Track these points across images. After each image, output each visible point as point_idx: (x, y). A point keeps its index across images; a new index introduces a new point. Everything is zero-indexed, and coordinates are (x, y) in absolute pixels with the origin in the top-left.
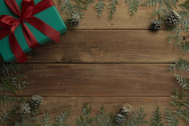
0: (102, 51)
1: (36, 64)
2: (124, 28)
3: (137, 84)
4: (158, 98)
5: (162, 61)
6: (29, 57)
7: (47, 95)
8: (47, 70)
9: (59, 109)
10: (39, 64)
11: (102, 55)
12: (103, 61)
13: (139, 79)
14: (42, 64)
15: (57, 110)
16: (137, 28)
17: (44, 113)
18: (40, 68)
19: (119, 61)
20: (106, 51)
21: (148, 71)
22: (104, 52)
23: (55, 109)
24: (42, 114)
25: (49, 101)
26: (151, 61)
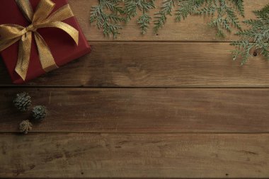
0: (144, 72)
1: (53, 89)
2: (174, 39)
3: (191, 117)
4: (219, 135)
5: (225, 84)
6: (43, 79)
7: (68, 131)
8: (68, 97)
9: (84, 150)
10: (57, 89)
11: (143, 77)
12: (145, 85)
13: (194, 109)
14: (61, 89)
15: (82, 152)
16: (191, 40)
17: (64, 155)
18: (59, 95)
19: (167, 85)
20: (149, 71)
21: (206, 98)
22: (147, 73)
23: (79, 150)
24: (61, 157)
25: (70, 139)
26: (210, 84)
